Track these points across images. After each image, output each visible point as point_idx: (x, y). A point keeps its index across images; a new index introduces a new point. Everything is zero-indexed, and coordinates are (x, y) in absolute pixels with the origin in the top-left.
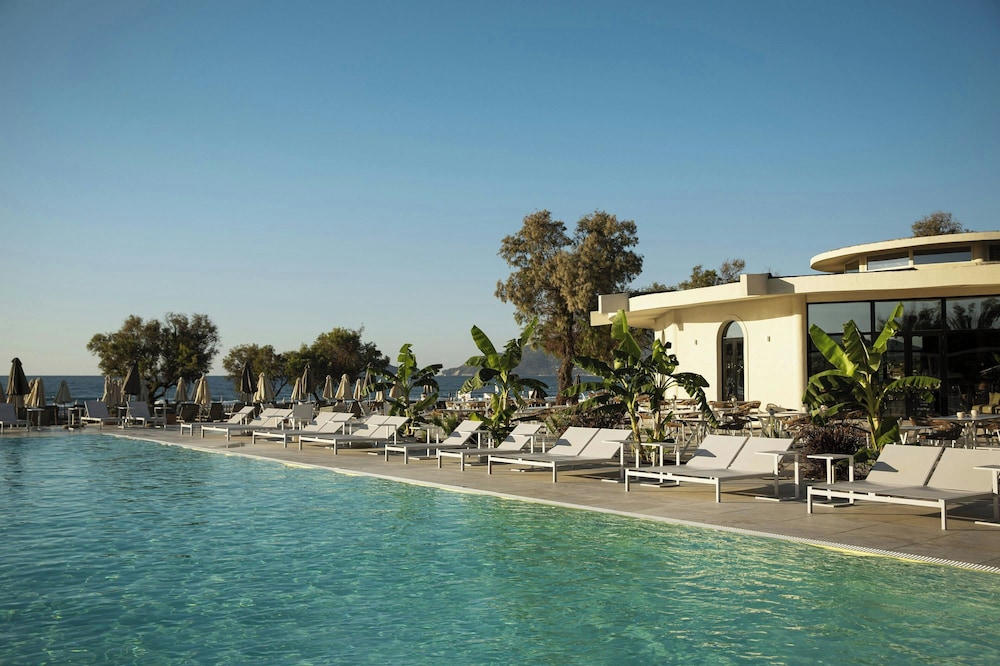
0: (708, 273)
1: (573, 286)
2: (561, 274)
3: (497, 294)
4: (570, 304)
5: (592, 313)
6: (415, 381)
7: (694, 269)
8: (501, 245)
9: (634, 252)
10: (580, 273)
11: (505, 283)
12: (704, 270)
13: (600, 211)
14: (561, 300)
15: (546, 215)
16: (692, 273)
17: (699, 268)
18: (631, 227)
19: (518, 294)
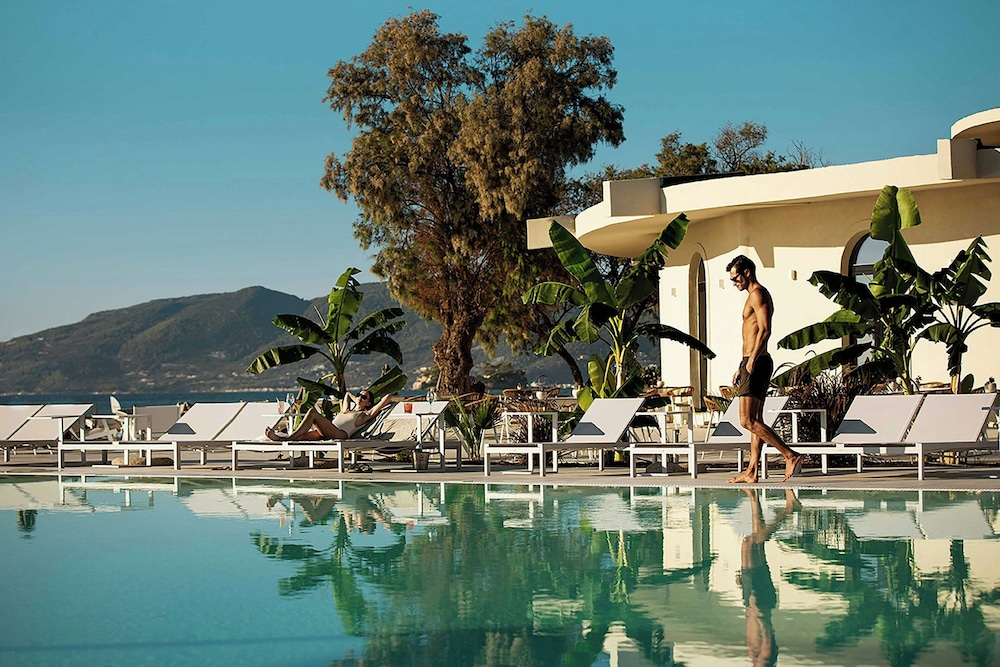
0: (692, 150)
1: (497, 167)
2: (477, 140)
3: (326, 182)
4: (484, 203)
5: (530, 223)
6: (353, 342)
7: (665, 141)
8: (328, 82)
9: (608, 99)
10: (517, 139)
11: (343, 161)
12: (683, 142)
13: (537, 16)
14: (463, 197)
15: (428, 21)
16: (659, 149)
17: (673, 138)
18: (603, 51)
19: (377, 183)
